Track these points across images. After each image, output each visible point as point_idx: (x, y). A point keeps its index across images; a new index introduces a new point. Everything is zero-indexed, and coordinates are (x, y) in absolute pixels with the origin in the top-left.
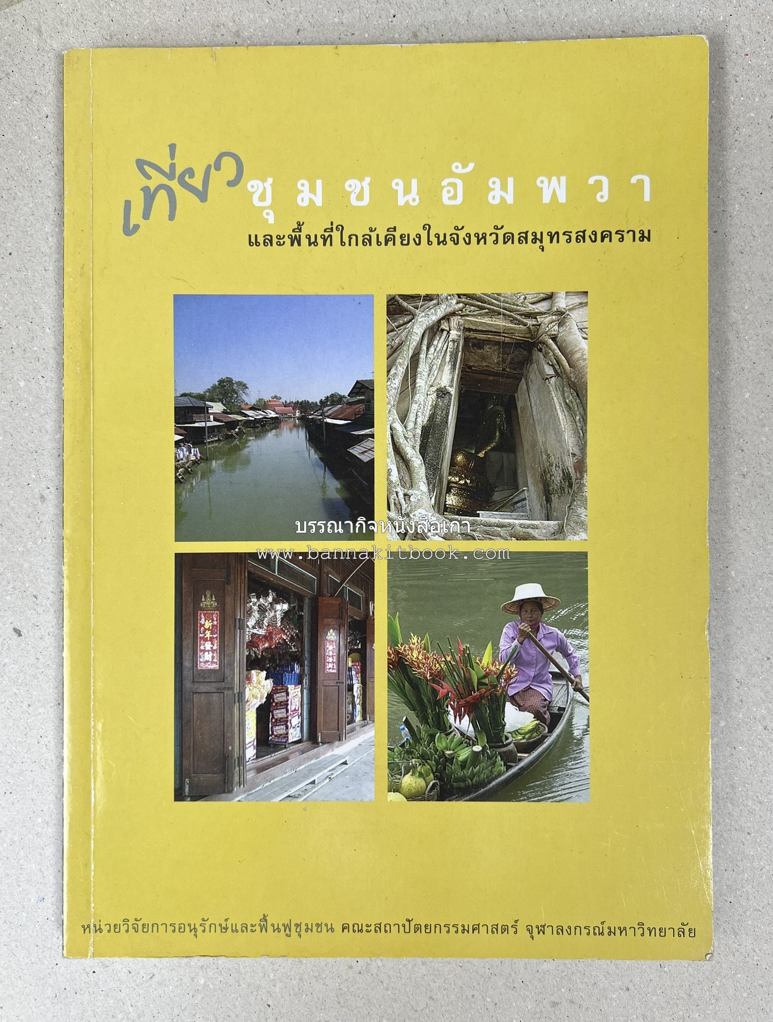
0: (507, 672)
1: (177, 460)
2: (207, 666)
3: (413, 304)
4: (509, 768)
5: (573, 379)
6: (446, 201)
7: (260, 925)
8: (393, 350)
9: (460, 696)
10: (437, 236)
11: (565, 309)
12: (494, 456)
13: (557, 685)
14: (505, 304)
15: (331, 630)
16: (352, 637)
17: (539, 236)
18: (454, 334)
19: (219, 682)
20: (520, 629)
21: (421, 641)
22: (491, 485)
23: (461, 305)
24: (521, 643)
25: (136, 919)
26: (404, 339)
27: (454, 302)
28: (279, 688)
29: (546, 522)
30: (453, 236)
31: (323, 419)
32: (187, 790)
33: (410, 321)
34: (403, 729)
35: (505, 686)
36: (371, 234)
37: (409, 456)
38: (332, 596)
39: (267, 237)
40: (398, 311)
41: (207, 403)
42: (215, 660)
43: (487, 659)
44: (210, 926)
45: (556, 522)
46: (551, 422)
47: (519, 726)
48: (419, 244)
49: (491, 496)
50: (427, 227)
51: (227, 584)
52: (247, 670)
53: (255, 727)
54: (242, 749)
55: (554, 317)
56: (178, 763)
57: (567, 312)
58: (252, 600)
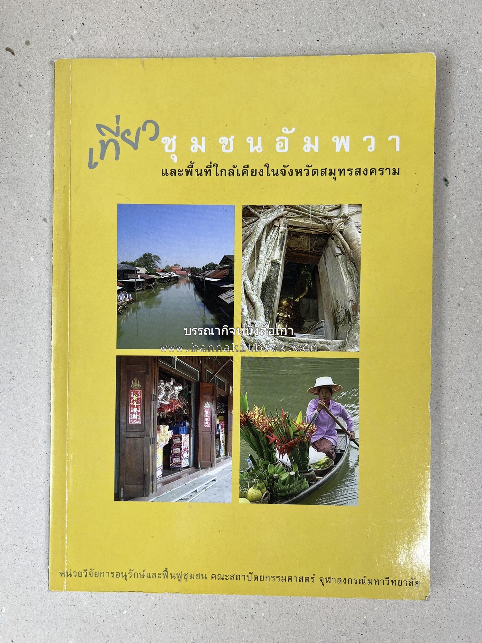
0: (311, 429)
1: (118, 301)
2: (134, 422)
3: (258, 211)
4: (311, 485)
5: (352, 256)
6: (278, 150)
7: (163, 574)
8: (246, 238)
9: (283, 442)
10: (273, 171)
11: (348, 214)
12: (305, 301)
13: (340, 437)
14: (313, 212)
15: (207, 402)
16: (220, 406)
17: (333, 171)
18: (282, 229)
19: (141, 431)
20: (318, 403)
21: (260, 409)
22: (302, 318)
23: (286, 212)
24: (319, 412)
25: (91, 570)
26: (252, 231)
27: (282, 209)
28: (176, 436)
29: (335, 341)
30: (282, 171)
31: (204, 278)
32: (122, 494)
33: (256, 221)
34: (249, 461)
35: (309, 437)
36: (234, 169)
37: (254, 300)
38: (208, 382)
39: (173, 170)
40: (249, 215)
41: (136, 268)
42: (139, 419)
43: (299, 421)
44: (135, 574)
45: (341, 341)
46: (339, 282)
47: (317, 461)
48: (262, 175)
49: (302, 324)
50: (267, 166)
51: (147, 374)
52: (158, 425)
53: (162, 458)
54: (154, 471)
55: (341, 219)
56: (117, 478)
57: (349, 217)
58: (161, 384)
